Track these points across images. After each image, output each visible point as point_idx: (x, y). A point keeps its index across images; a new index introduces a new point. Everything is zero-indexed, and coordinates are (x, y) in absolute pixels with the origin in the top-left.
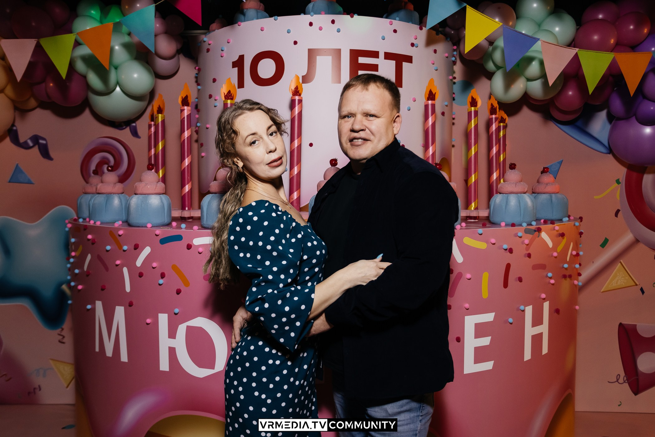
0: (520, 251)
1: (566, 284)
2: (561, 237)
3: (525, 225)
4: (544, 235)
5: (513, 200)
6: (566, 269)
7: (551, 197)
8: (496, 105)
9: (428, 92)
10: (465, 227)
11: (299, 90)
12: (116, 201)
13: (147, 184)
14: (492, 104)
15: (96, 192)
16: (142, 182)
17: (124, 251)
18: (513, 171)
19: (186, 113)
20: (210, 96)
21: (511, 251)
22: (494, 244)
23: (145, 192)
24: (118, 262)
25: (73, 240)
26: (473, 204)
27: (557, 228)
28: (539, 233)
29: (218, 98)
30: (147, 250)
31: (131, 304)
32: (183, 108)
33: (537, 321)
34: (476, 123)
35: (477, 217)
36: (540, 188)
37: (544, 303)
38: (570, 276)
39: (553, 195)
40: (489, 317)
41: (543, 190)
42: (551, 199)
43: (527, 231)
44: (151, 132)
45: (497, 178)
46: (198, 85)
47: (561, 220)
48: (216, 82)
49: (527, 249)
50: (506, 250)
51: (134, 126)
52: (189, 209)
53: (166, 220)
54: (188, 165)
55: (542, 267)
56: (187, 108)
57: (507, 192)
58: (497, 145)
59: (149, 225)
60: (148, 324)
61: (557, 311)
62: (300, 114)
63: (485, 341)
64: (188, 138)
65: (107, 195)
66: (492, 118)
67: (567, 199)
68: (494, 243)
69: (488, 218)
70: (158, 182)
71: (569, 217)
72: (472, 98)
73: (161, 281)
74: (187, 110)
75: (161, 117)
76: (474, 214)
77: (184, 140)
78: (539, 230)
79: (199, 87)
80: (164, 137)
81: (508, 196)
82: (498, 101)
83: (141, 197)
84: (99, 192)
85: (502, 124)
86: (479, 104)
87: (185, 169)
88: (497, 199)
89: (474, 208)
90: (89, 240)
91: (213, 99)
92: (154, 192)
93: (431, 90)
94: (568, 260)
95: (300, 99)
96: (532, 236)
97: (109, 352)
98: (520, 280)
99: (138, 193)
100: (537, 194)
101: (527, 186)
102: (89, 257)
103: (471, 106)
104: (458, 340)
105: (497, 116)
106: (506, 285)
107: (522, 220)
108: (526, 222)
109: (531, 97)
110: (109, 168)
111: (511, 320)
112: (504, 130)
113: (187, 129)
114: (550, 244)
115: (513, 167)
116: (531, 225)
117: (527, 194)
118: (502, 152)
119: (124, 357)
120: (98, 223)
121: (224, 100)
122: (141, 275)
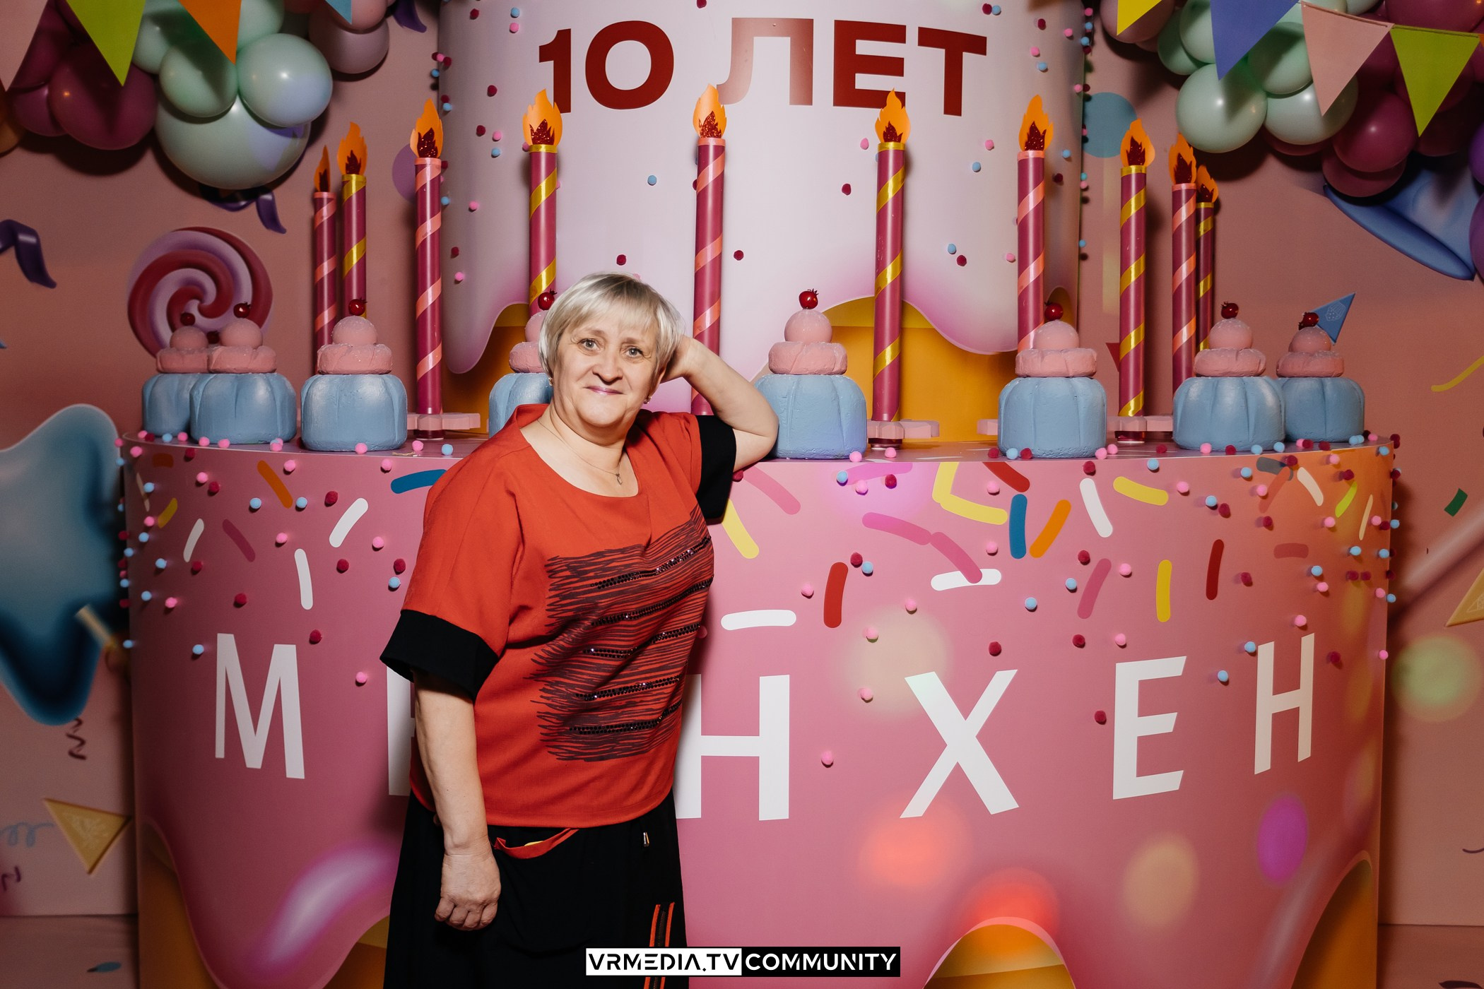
0: (1248, 511)
1: (1355, 596)
2: (1344, 481)
3: (1257, 450)
4: (1303, 475)
5: (1230, 392)
6: (1358, 558)
7: (1323, 386)
8: (1190, 157)
9: (1027, 130)
10: (1117, 454)
11: (717, 124)
12: (261, 391)
13: (350, 349)
14: (1179, 156)
15: (208, 369)
16: (336, 343)
17: (299, 509)
18: (1231, 321)
19: (429, 174)
20: (481, 131)
21: (1224, 510)
22: (1186, 494)
23: (346, 367)
24: (282, 537)
25: (149, 487)
26: (1132, 403)
27: (1335, 459)
28: (1292, 469)
29: (502, 136)
30: (359, 508)
31: (315, 639)
32: (420, 161)
33: (1286, 680)
34: (1142, 204)
35: (1141, 432)
36: (1296, 364)
37: (1303, 638)
38: (1366, 576)
39: (1328, 382)
40: (1173, 667)
41: (1305, 370)
42: (1323, 390)
43: (1263, 465)
44: (322, 217)
45: (1189, 341)
46: (445, 99)
47: (1345, 442)
48: (496, 95)
49: (1263, 508)
50: (1214, 508)
51: (266, 201)
52: (435, 412)
53: (398, 437)
54: (433, 304)
55: (1299, 551)
56: (431, 161)
57: (1216, 373)
58: (1193, 258)
59: (361, 448)
60: (359, 684)
61: (1335, 659)
62: (720, 181)
63: (1164, 723)
64: (433, 236)
65: (237, 377)
66: (1180, 192)
67: (1363, 392)
68: (1185, 490)
69: (1168, 436)
70: (375, 344)
71: (1366, 434)
72: (1133, 142)
73: (395, 581)
74: (430, 168)
75: (357, 183)
76: (1135, 426)
77: (424, 242)
78: (1292, 463)
79: (447, 106)
80: (362, 234)
81: (1218, 382)
82: (1194, 148)
83: (337, 378)
84: (218, 367)
85: (1203, 205)
86: (1150, 156)
87: (425, 311)
88: (1193, 389)
89: (1133, 412)
90: (199, 484)
91: (487, 137)
92: (370, 368)
93: (1034, 123)
94: (1361, 536)
95: (721, 144)
96: (1275, 476)
97: (254, 757)
98: (1247, 580)
99: (329, 369)
100: (1287, 378)
101: (1265, 359)
102: (199, 527)
103: (1131, 163)
104: (1101, 718)
105: (1192, 185)
106: (1212, 592)
107: (1251, 439)
108: (1260, 444)
109: (1278, 137)
110: (241, 310)
111: (1223, 675)
112: (1210, 219)
113: (432, 215)
114: (1319, 498)
115: (1230, 311)
116: (1273, 451)
117: (1265, 377)
118: (1202, 274)
119: (295, 768)
120: (224, 445)
121: (530, 143)
122: (342, 567)
